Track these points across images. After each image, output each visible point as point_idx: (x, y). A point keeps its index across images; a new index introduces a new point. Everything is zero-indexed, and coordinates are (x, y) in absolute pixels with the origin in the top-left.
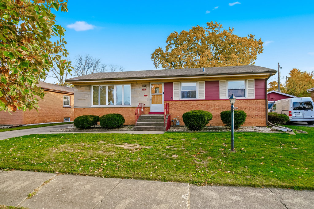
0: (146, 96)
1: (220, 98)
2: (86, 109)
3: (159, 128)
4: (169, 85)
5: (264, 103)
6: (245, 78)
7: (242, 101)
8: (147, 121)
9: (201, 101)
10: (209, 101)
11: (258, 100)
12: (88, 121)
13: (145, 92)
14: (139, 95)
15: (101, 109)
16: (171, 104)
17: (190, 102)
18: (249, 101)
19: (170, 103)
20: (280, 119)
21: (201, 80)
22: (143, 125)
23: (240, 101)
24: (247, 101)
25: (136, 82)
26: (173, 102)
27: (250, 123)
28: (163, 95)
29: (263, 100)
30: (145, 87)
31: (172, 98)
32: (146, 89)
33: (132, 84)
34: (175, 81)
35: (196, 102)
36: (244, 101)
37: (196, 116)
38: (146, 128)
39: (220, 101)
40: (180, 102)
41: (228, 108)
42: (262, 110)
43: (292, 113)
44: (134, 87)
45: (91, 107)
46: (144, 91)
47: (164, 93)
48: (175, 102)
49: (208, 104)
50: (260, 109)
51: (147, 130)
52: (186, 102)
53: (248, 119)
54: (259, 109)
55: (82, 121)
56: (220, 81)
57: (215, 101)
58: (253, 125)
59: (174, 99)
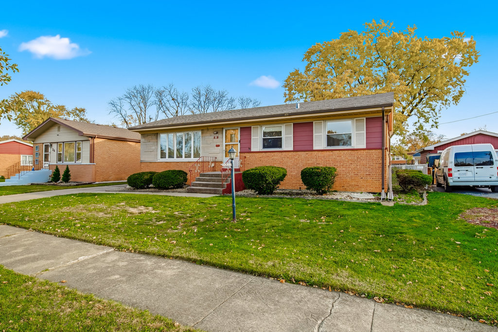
0: (218, 146)
1: (315, 148)
2: (152, 164)
3: (215, 190)
4: (246, 130)
5: (380, 155)
6: (351, 117)
7: (346, 151)
8: (207, 181)
9: (287, 153)
10: (298, 153)
11: (371, 151)
12: (141, 179)
13: (217, 142)
14: (209, 145)
15: (168, 164)
16: (248, 157)
17: (272, 154)
18: (356, 152)
19: (247, 155)
20: (414, 181)
21: (287, 121)
22: (199, 185)
23: (343, 152)
24: (353, 152)
25: (206, 128)
26: (251, 154)
27: (357, 187)
28: (239, 144)
29: (379, 151)
30: (217, 133)
31: (250, 148)
32: (218, 137)
33: (202, 130)
34: (254, 124)
35: (280, 154)
36: (350, 151)
37: (254, 174)
38: (200, 189)
39: (313, 152)
40: (260, 154)
41: (325, 163)
42: (377, 165)
43: (452, 172)
44: (204, 135)
45: (158, 161)
46: (216, 140)
47: (240, 142)
48: (253, 154)
49: (296, 157)
50: (374, 165)
51: (201, 192)
52: (268, 154)
53: (355, 180)
54: (372, 164)
55: (134, 179)
56: (314, 122)
57: (306, 153)
58: (363, 189)
59: (253, 150)
